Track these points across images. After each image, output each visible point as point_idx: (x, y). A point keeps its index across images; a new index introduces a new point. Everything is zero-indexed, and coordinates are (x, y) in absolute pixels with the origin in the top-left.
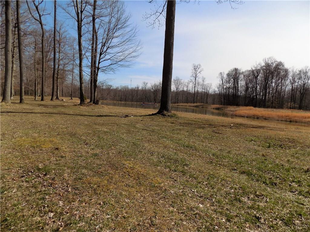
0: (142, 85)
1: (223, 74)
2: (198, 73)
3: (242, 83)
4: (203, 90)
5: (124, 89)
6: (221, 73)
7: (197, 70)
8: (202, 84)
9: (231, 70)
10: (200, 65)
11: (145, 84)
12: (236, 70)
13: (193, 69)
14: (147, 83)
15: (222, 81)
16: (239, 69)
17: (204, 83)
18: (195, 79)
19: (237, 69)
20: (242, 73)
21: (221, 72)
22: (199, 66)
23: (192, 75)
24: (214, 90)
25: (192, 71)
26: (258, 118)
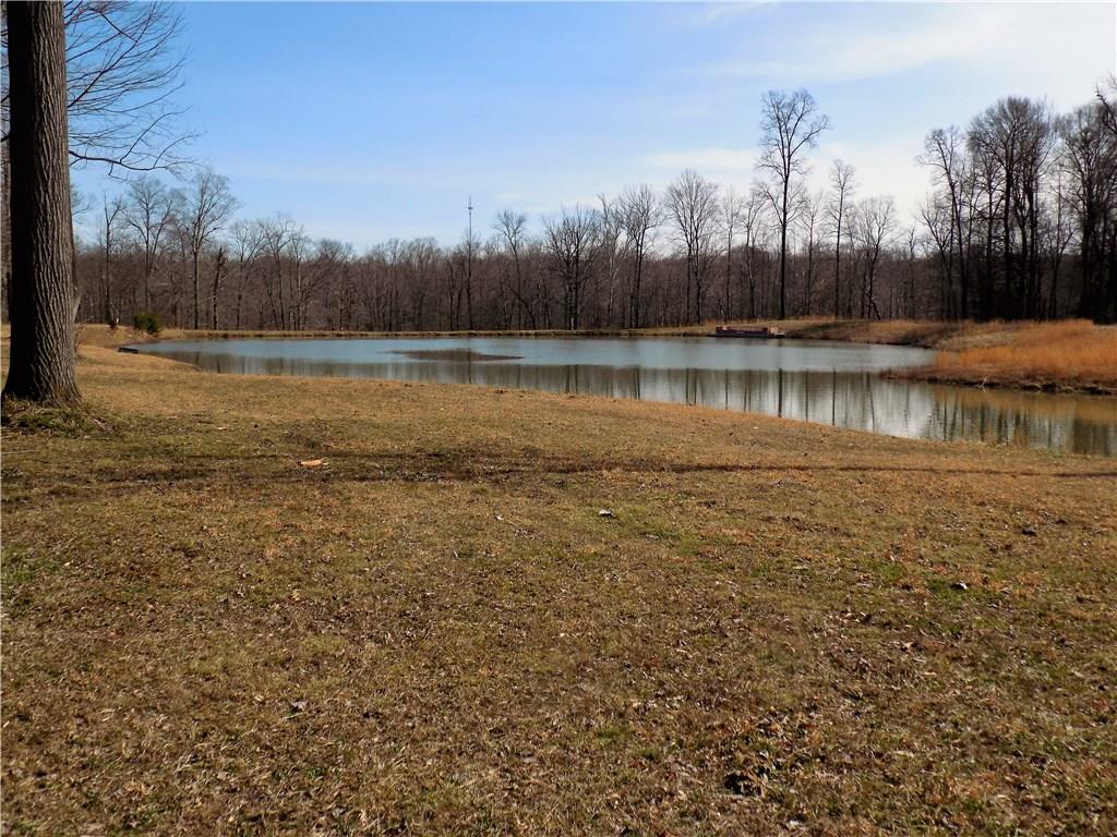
0: (497, 232)
1: (949, 142)
2: (796, 141)
3: (1056, 186)
4: (843, 240)
5: (415, 261)
6: (938, 136)
7: (791, 124)
8: (837, 204)
9: (990, 112)
10: (805, 97)
11: (513, 223)
12: (1018, 110)
13: (768, 120)
14: (520, 222)
15: (945, 179)
16: (1033, 102)
17: (847, 200)
18: (780, 179)
19: (1027, 103)
20: (1062, 125)
21: (938, 128)
22: (800, 106)
23: (766, 158)
24: (907, 237)
25: (764, 133)
26: (1049, 388)
